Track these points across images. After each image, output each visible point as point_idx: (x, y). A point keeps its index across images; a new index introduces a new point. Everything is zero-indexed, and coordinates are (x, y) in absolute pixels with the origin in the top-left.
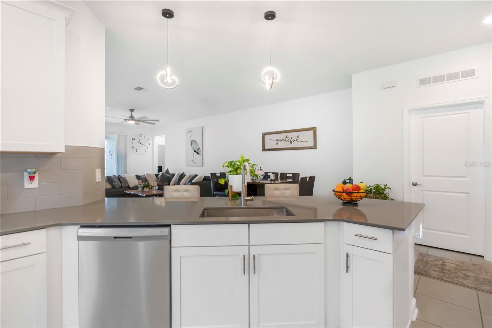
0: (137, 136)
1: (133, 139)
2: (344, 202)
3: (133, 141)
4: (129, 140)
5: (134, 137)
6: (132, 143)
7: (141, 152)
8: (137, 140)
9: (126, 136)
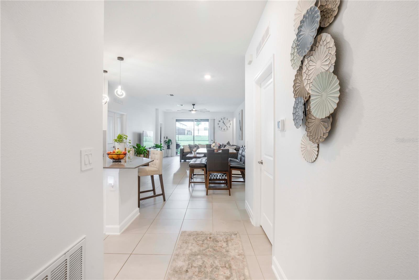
0: (222, 119)
1: (219, 121)
2: (114, 160)
3: (219, 123)
4: (217, 122)
5: (220, 120)
6: (218, 124)
7: (224, 130)
8: (222, 121)
9: (214, 119)
